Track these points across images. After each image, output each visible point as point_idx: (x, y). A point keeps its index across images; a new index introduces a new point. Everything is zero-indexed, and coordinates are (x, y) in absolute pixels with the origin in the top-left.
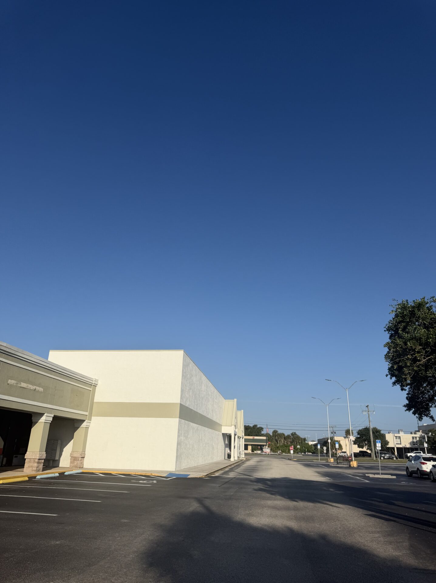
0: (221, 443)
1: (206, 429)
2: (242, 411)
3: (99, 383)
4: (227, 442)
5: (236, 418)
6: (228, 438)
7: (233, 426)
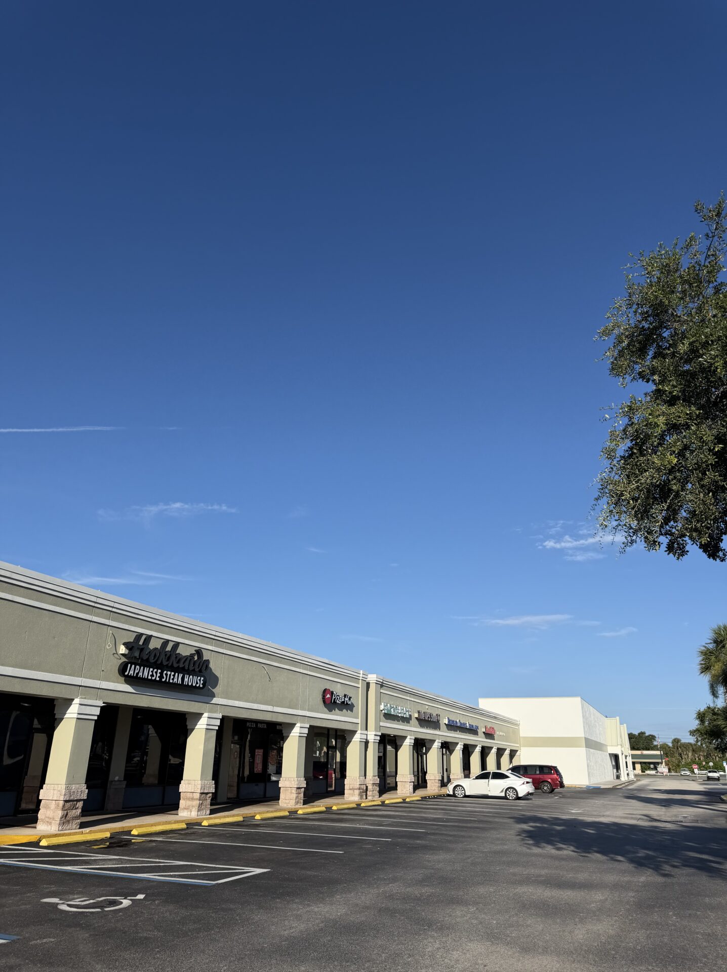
0: (609, 764)
1: (598, 751)
2: (625, 725)
3: (521, 721)
4: (614, 763)
5: (621, 736)
6: (616, 757)
7: (619, 746)
